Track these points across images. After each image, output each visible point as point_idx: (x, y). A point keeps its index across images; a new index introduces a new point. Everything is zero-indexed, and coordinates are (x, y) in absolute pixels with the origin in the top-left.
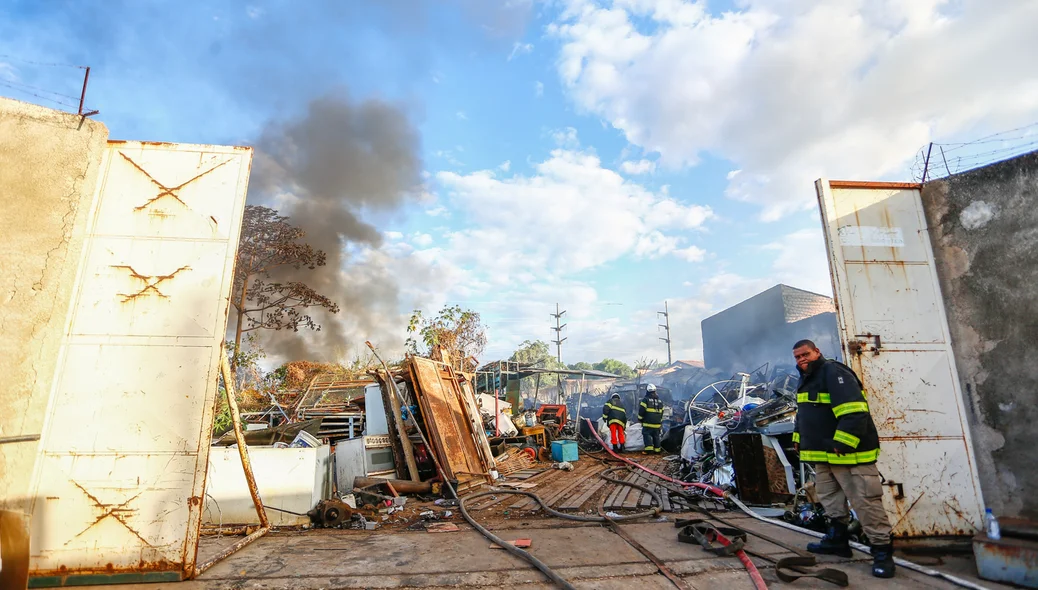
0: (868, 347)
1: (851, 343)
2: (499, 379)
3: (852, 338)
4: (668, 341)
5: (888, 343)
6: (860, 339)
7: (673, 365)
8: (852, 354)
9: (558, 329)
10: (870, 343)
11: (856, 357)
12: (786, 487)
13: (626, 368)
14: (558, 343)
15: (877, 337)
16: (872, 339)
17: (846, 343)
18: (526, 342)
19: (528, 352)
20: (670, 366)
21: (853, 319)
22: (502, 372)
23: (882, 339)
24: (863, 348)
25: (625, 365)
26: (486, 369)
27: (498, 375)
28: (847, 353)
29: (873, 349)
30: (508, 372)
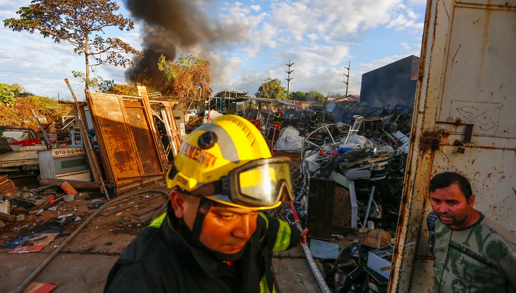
0: (451, 139)
1: (426, 134)
2: (224, 102)
3: (430, 126)
4: (347, 84)
5: (483, 135)
6: (443, 127)
7: (348, 97)
8: (423, 149)
9: (289, 73)
10: (456, 134)
11: (427, 155)
12: (350, 221)
13: (321, 97)
14: (289, 80)
15: (469, 127)
16: (461, 129)
17: (419, 133)
18: (269, 79)
19: (269, 84)
20: (346, 97)
21: (441, 98)
22: (226, 98)
23: (476, 130)
24: (443, 140)
25: (321, 95)
26: (219, 95)
27: (223, 100)
28: (416, 148)
29: (457, 143)
30: (230, 98)
